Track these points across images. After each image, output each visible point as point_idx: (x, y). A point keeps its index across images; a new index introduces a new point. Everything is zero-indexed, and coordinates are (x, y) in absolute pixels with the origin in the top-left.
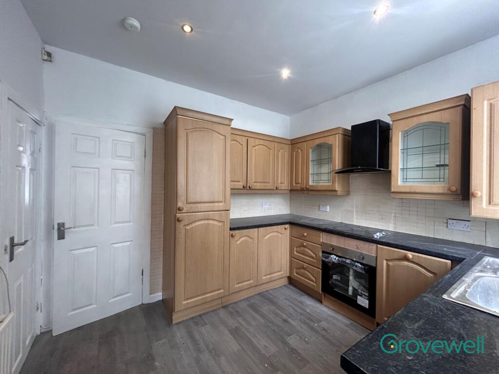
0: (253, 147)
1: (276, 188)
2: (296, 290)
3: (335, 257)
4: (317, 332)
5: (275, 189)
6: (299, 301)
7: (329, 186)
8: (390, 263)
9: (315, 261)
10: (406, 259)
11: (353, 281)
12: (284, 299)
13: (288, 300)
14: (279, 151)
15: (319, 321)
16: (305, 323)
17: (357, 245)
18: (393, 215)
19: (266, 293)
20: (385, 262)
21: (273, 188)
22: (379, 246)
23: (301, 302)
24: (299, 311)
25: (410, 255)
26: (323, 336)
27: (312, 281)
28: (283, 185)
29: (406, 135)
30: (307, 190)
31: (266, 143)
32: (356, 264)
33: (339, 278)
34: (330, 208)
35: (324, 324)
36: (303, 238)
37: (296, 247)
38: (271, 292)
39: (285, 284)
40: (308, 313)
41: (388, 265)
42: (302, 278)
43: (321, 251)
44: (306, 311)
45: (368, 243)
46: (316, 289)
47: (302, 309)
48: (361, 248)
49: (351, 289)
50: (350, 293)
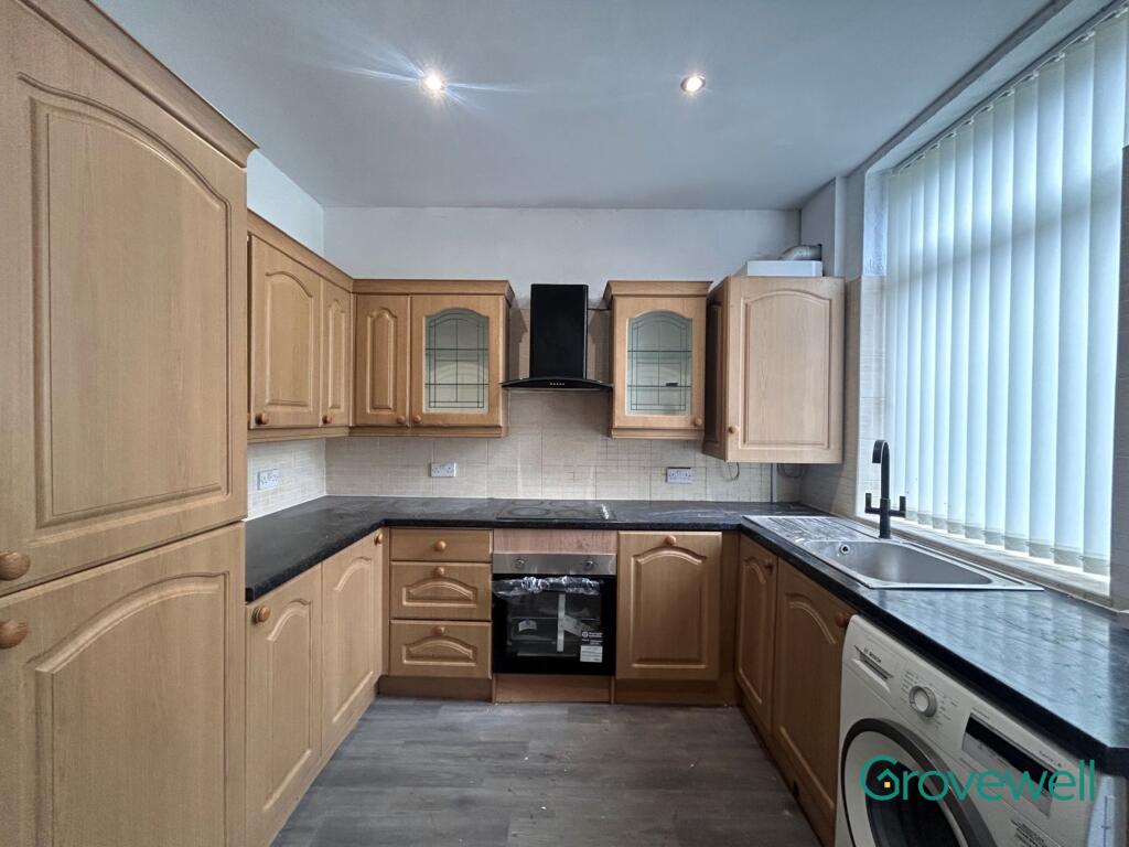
0: (268, 275)
1: (325, 421)
2: (410, 703)
3: (534, 580)
4: (542, 774)
5: (321, 424)
6: (441, 729)
7: (482, 416)
8: (641, 560)
9: (472, 605)
10: (668, 544)
11: (567, 620)
12: (403, 746)
13: (413, 742)
14: (330, 306)
15: (523, 746)
16: (506, 773)
17: (578, 542)
18: (592, 470)
19: (339, 763)
20: (632, 559)
21: (314, 424)
22: (622, 533)
23: (452, 728)
24: (468, 754)
25: (672, 535)
26: (560, 773)
27: (466, 659)
28: (336, 411)
29: (635, 326)
30: (416, 425)
31: (301, 273)
32: (584, 580)
33: (533, 625)
34: (460, 468)
35: (535, 745)
36: (439, 557)
37: (408, 586)
38: (350, 750)
39: (369, 703)
40: (485, 743)
41: (638, 565)
42: (431, 663)
43: (490, 576)
44: (480, 743)
45: (601, 532)
46: (477, 675)
47: (470, 744)
48: (587, 545)
49: (561, 637)
50: (560, 648)
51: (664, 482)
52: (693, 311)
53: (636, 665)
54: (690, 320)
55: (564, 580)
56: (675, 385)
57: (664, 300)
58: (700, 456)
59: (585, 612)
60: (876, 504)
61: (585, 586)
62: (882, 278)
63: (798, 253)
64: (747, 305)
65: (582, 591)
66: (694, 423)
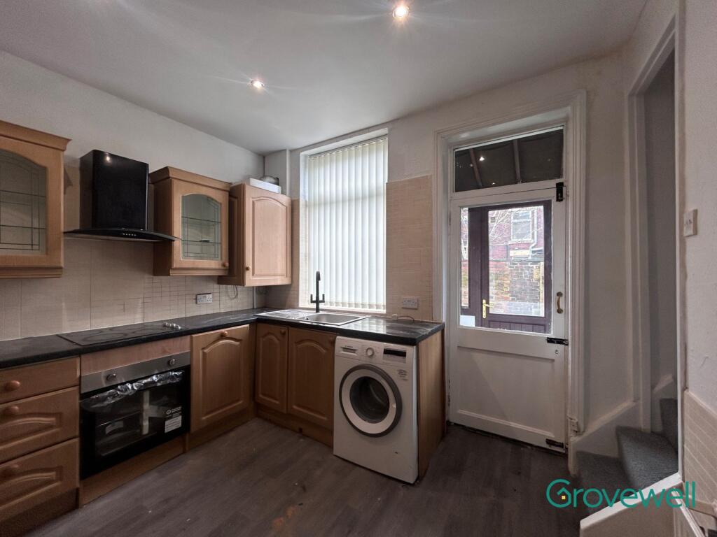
8: (206, 351)
9: (53, 431)
10: (223, 336)
11: (151, 409)
20: (201, 351)
22: (194, 336)
25: (224, 331)
27: (49, 482)
29: (186, 201)
32: (171, 374)
33: (119, 425)
36: (13, 396)
41: (204, 354)
43: (78, 397)
45: (179, 338)
48: (170, 349)
49: (146, 424)
50: (146, 431)
51: (194, 304)
52: (221, 198)
53: (204, 418)
54: (221, 204)
55: (154, 378)
56: (207, 241)
57: (204, 188)
58: (216, 286)
59: (165, 398)
60: (314, 299)
61: (172, 377)
62: (306, 201)
63: (268, 179)
64: (253, 202)
65: (169, 381)
66: (224, 265)
